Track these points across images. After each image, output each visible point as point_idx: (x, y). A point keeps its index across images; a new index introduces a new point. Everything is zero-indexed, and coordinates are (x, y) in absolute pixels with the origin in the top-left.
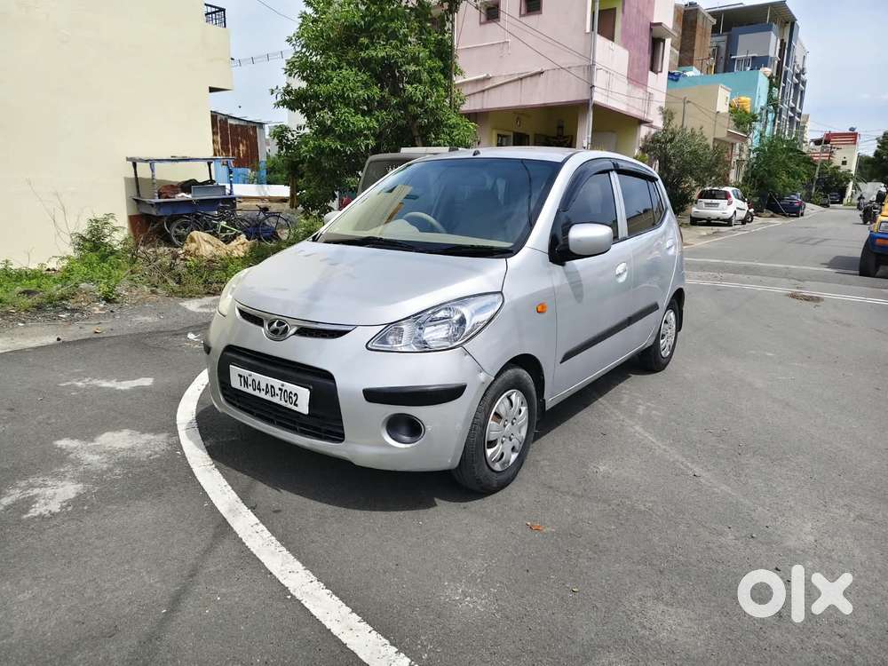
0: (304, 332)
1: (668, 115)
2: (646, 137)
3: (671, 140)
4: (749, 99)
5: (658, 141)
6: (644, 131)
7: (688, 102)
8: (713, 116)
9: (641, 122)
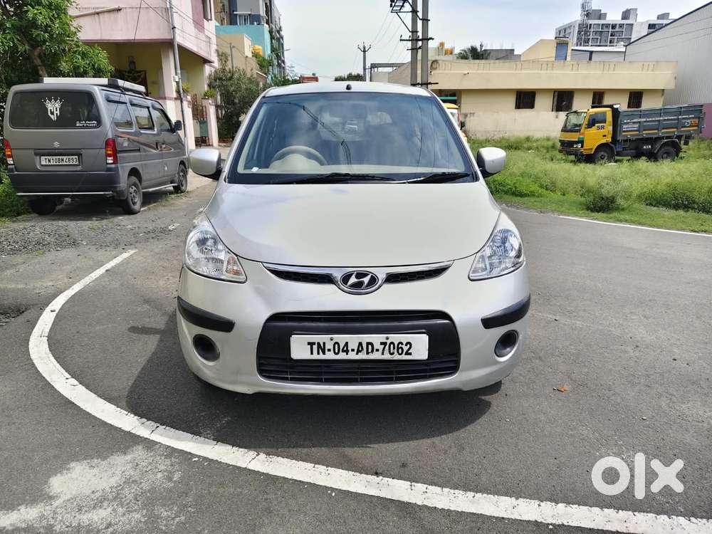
0: (393, 278)
1: (222, 57)
2: (210, 75)
3: (231, 78)
4: (260, 47)
5: (220, 79)
6: (208, 70)
7: (234, 47)
8: (244, 60)
9: (206, 61)
